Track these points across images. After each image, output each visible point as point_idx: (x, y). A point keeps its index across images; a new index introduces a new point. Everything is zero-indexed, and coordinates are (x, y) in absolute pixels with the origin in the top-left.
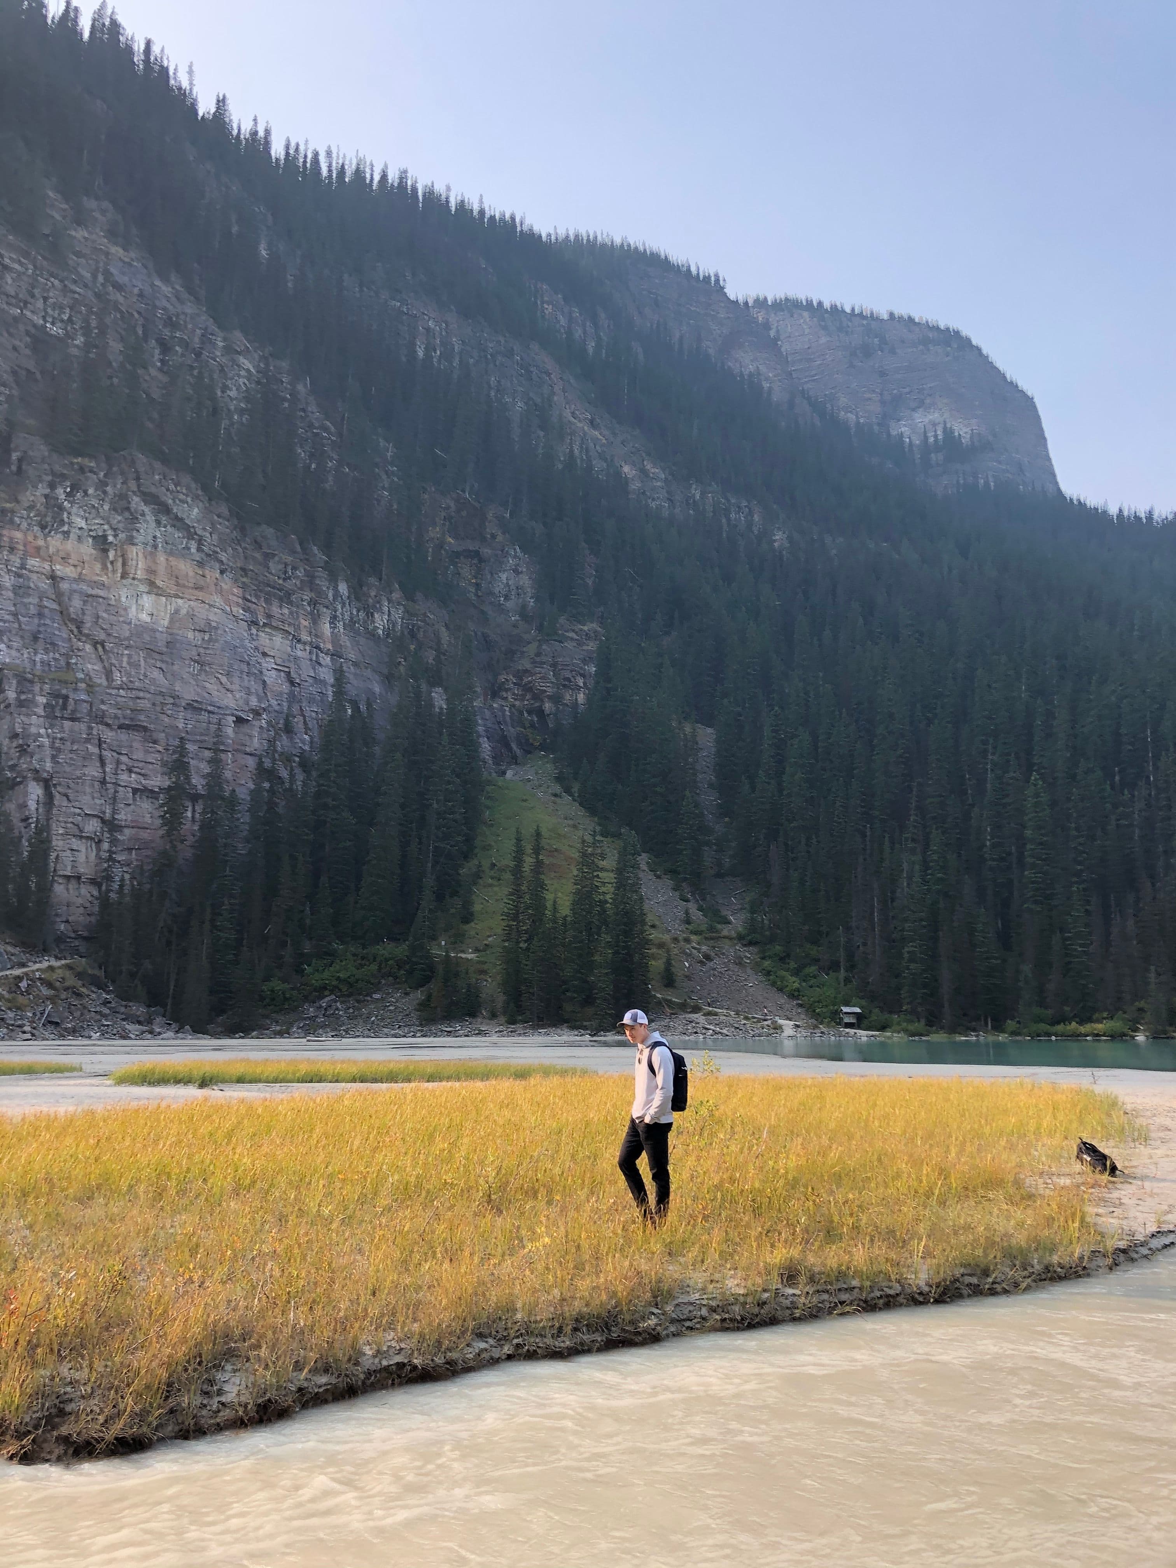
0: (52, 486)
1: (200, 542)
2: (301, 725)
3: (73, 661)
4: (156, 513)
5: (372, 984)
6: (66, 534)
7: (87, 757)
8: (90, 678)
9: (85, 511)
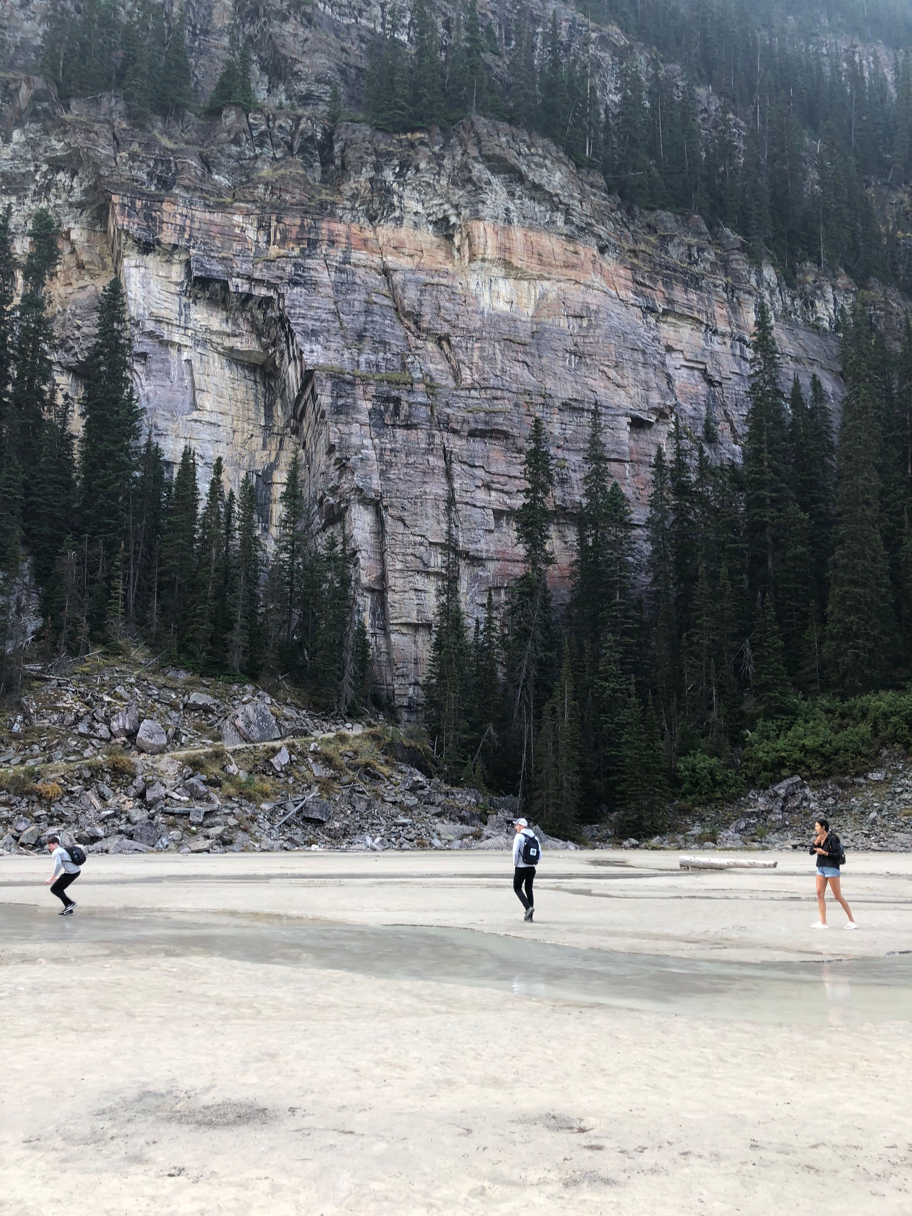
0: (378, 168)
1: (567, 212)
2: (727, 433)
3: (409, 360)
4: (507, 184)
5: (866, 756)
6: (399, 221)
7: (427, 472)
8: (432, 379)
9: (419, 192)
